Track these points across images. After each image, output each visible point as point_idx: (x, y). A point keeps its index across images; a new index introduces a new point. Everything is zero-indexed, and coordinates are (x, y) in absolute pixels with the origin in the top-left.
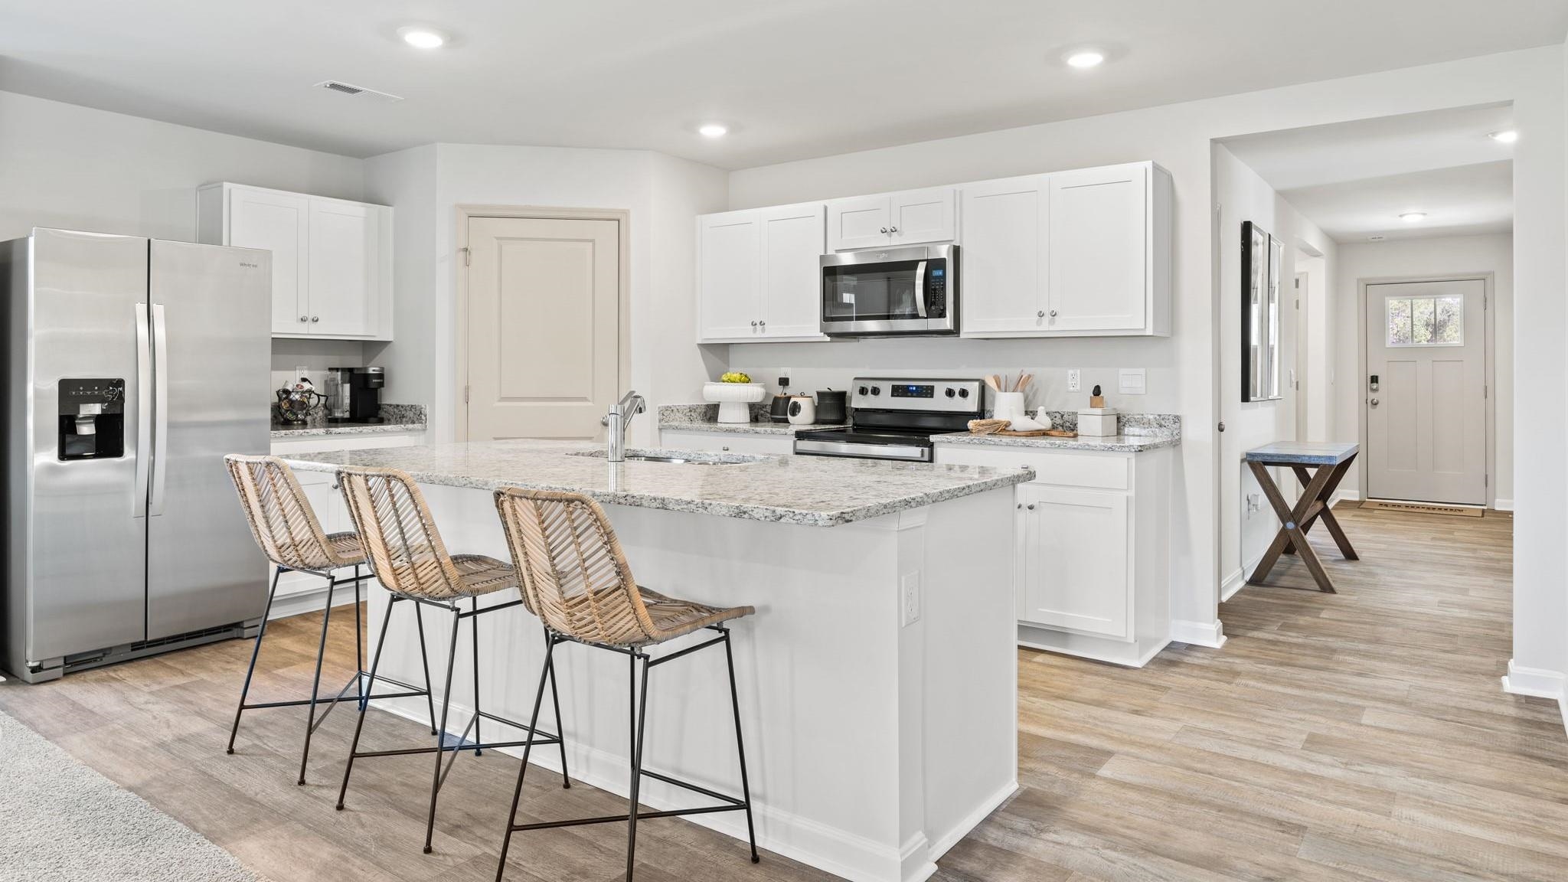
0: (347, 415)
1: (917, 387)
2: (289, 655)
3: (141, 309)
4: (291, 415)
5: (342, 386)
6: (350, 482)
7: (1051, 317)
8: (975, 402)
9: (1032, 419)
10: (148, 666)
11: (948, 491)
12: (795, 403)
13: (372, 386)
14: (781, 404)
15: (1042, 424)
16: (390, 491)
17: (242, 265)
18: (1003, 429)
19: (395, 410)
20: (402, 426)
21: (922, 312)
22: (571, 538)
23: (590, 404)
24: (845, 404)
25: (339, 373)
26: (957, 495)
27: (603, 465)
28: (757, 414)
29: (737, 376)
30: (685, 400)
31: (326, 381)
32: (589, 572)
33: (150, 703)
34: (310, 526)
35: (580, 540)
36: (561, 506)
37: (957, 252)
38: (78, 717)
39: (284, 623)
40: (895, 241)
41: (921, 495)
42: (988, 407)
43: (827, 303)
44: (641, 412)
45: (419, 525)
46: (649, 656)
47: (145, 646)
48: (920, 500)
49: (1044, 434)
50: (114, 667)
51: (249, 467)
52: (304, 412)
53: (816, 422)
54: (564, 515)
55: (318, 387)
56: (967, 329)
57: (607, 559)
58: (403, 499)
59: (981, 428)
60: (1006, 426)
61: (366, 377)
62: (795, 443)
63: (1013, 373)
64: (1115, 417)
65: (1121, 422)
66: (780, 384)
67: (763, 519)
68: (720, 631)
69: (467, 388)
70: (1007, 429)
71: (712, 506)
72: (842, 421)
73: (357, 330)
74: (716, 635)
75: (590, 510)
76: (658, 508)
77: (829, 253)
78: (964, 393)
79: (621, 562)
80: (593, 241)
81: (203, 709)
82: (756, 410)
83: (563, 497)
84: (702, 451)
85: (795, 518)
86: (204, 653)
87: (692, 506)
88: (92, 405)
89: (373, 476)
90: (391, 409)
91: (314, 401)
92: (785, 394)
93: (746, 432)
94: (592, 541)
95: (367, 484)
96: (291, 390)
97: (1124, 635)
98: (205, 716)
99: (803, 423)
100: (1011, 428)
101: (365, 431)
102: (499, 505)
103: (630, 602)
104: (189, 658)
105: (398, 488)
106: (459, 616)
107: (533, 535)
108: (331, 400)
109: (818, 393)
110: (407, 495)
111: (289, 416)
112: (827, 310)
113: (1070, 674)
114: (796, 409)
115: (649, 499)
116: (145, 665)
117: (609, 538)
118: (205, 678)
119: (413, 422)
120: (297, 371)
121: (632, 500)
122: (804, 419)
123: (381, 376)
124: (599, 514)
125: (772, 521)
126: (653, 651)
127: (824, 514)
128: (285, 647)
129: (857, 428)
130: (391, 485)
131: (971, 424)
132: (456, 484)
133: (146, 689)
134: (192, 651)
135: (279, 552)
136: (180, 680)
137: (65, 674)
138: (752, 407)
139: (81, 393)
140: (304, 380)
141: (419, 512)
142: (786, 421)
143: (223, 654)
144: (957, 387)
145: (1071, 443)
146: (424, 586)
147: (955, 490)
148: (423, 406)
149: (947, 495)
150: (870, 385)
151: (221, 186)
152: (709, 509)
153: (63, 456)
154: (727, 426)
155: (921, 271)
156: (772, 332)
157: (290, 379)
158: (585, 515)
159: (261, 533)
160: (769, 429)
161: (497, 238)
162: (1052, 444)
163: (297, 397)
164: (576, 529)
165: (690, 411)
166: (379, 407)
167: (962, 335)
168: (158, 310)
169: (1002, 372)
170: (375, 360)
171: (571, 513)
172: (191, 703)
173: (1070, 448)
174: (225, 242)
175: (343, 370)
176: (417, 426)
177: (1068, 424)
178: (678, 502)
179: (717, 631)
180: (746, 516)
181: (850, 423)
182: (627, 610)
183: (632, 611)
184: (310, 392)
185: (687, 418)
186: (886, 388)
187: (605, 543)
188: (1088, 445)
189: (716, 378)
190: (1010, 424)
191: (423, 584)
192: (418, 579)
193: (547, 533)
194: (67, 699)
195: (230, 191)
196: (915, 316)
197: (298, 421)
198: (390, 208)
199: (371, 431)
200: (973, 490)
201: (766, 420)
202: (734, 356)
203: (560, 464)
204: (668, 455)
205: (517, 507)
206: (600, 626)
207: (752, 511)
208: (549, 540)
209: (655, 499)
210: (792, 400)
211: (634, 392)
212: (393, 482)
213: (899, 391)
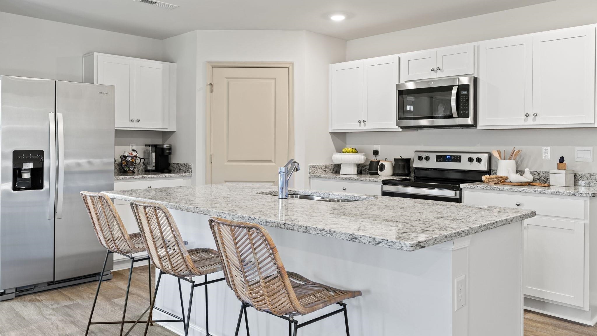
0: (154, 168)
1: (451, 156)
2: (121, 291)
3: (52, 115)
4: (127, 168)
5: (152, 154)
6: (137, 209)
7: (533, 117)
8: (485, 166)
9: (521, 175)
10: (55, 294)
11: (484, 226)
12: (382, 165)
13: (166, 154)
14: (374, 164)
15: (529, 180)
16: (157, 215)
17: (100, 93)
18: (504, 181)
19: (177, 166)
20: (180, 174)
21: (455, 114)
22: (251, 250)
23: (273, 164)
24: (410, 165)
25: (150, 147)
26: (489, 228)
27: (275, 201)
28: (361, 170)
29: (350, 149)
30: (323, 162)
31: (144, 151)
32: (262, 270)
33: (51, 315)
34: (121, 231)
35: (256, 251)
36: (245, 231)
37: (476, 80)
38: (17, 321)
39: (121, 273)
40: (439, 75)
41: (468, 228)
42: (493, 168)
43: (400, 110)
44: (297, 170)
45: (172, 235)
46: (297, 322)
47: (54, 283)
48: (467, 232)
49: (529, 184)
50: (39, 294)
51: (91, 198)
52: (133, 166)
53: (394, 175)
54: (247, 236)
55: (140, 154)
56: (482, 124)
57: (272, 264)
58: (163, 221)
59: (490, 180)
60: (505, 179)
61: (163, 149)
62: (382, 186)
63: (509, 149)
64: (573, 175)
65: (576, 177)
66: (374, 154)
67: (367, 243)
68: (341, 305)
69: (211, 155)
70: (506, 181)
71: (335, 233)
72: (408, 174)
73: (158, 126)
74: (339, 307)
75: (262, 234)
76: (303, 232)
77: (401, 83)
78: (479, 160)
79: (280, 266)
80: (275, 79)
81: (75, 320)
82: (361, 168)
83: (246, 225)
84: (331, 192)
85: (388, 244)
86: (82, 288)
87: (324, 233)
88: (28, 163)
89: (148, 207)
90: (175, 165)
91: (138, 161)
92: (377, 159)
93: (355, 180)
94: (263, 252)
95: (145, 211)
96: (127, 156)
97: (582, 306)
98: (76, 324)
99: (387, 175)
100: (508, 180)
101: (161, 176)
102: (212, 228)
103: (286, 290)
104: (74, 290)
105: (160, 214)
106: (194, 286)
107: (230, 246)
108: (146, 161)
109: (395, 159)
110: (165, 218)
111: (126, 168)
112: (400, 113)
113: (548, 327)
114: (382, 168)
115: (298, 226)
116: (53, 293)
117: (273, 251)
118: (79, 302)
119: (185, 172)
120: (131, 146)
121: (288, 226)
122: (387, 173)
123: (170, 149)
124: (267, 237)
125: (373, 245)
126: (300, 319)
127: (408, 243)
128: (120, 287)
129: (417, 178)
130: (157, 212)
131: (484, 178)
132: (194, 211)
133: (51, 307)
134: (76, 287)
135: (107, 243)
136: (68, 303)
137: (16, 297)
138: (358, 166)
139: (23, 157)
140: (134, 151)
141: (171, 228)
142: (377, 174)
143: (90, 289)
144: (475, 156)
145: (548, 191)
146: (175, 268)
147: (488, 225)
148: (190, 164)
149: (483, 228)
150: (424, 155)
151: (93, 54)
152: (334, 235)
153: (15, 188)
154: (345, 176)
155: (454, 91)
156: (370, 126)
157: (126, 150)
158: (259, 237)
159: (98, 233)
160: (368, 179)
161: (227, 78)
162: (535, 191)
163: (130, 159)
164: (254, 244)
165: (326, 168)
166: (169, 164)
167: (479, 128)
168: (60, 116)
169: (502, 149)
170: (167, 141)
171: (251, 235)
172: (70, 316)
173: (547, 193)
174: (95, 82)
175: (152, 146)
176: (187, 174)
177: (543, 179)
178: (315, 229)
179: (339, 305)
180: (357, 241)
181: (412, 176)
182: (284, 295)
183: (287, 295)
184: (136, 156)
185: (324, 172)
186: (433, 157)
187: (271, 254)
188: (559, 192)
189: (339, 151)
190: (508, 178)
191: (174, 267)
192: (172, 265)
193: (238, 245)
194: (15, 310)
195: (97, 56)
196: (451, 117)
197: (130, 171)
198: (175, 64)
199: (164, 177)
200: (499, 225)
201: (366, 173)
202: (348, 138)
203: (252, 200)
204: (312, 194)
205: (221, 229)
206: (268, 303)
207: (360, 237)
208: (239, 250)
209: (301, 226)
210: (381, 163)
211: (293, 160)
212: (158, 211)
213: (440, 158)
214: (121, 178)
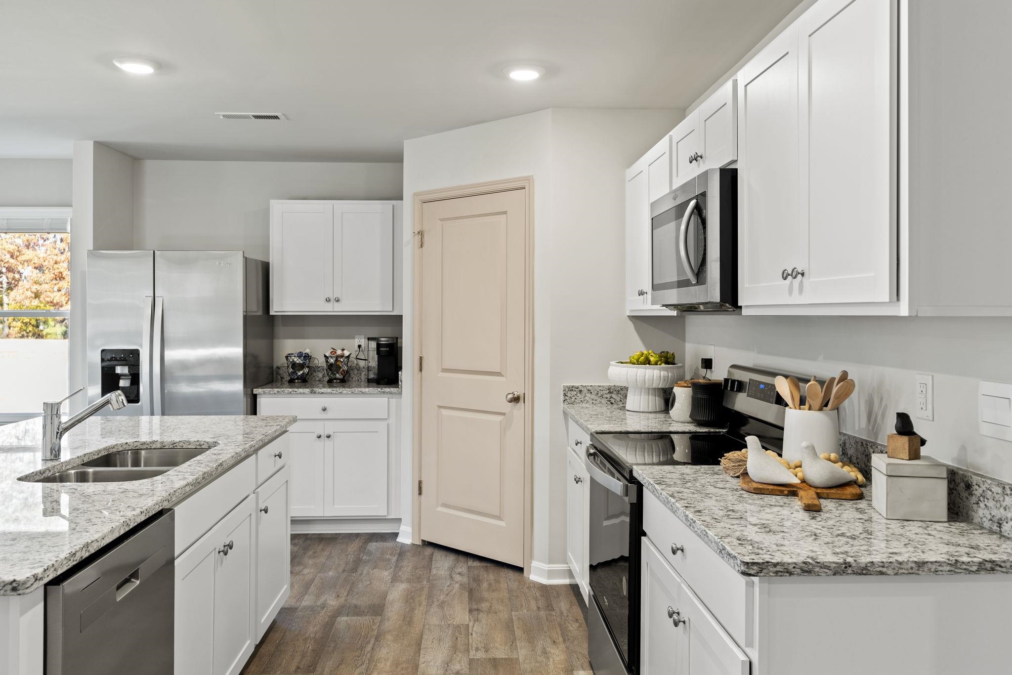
20: (380, 389)
40: (701, 171)
43: (654, 266)
53: (693, 422)
61: (379, 346)
66: (702, 367)
80: (505, 213)
101: (345, 392)
112: (654, 274)
122: (680, 416)
123: (390, 345)
151: (268, 203)
161: (440, 220)
165: (610, 393)
167: (743, 311)
195: (273, 205)
214: (276, 392)
